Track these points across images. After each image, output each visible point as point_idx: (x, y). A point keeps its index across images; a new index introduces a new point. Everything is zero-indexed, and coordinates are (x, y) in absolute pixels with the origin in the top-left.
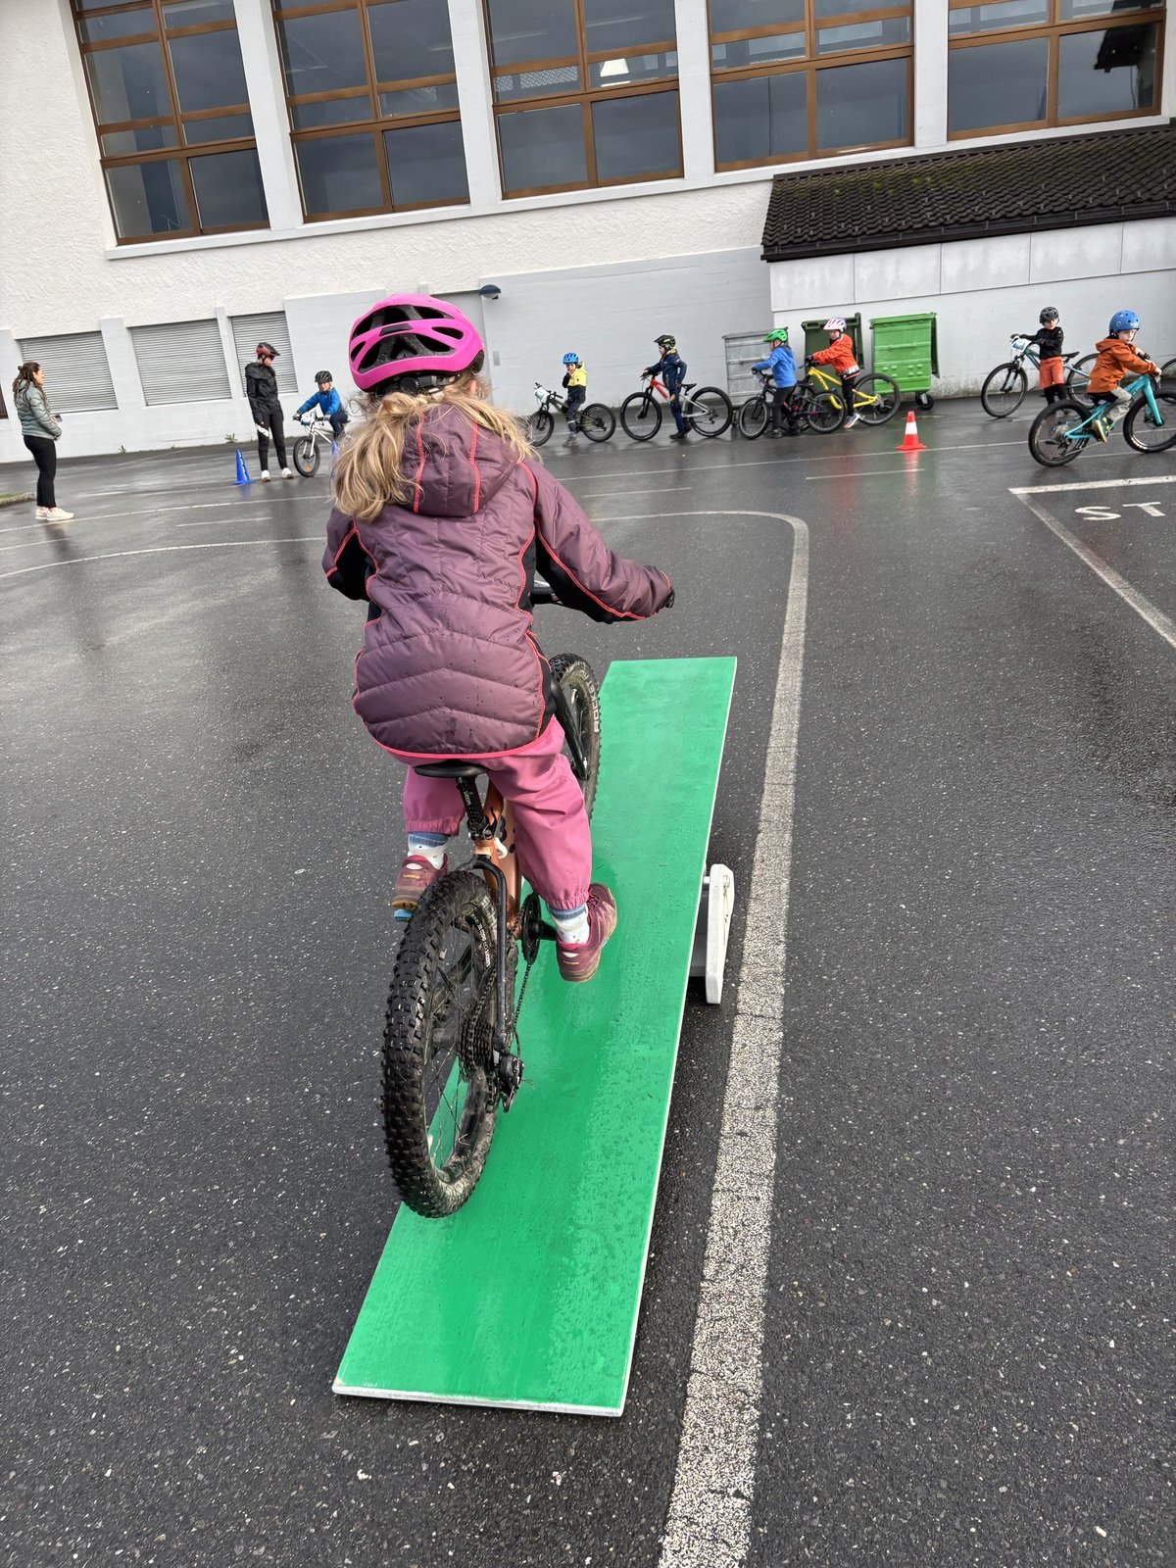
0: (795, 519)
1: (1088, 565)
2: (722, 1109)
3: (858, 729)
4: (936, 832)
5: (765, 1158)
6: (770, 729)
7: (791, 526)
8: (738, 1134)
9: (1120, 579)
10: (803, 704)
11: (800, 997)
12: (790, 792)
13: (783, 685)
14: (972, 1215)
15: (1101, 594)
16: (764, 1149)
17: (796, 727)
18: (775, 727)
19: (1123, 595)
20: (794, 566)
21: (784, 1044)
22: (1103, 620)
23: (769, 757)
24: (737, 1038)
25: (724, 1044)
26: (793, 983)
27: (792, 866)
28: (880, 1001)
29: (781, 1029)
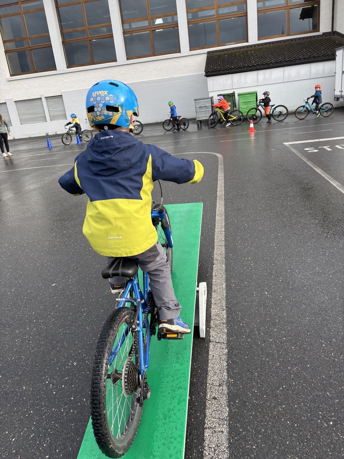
0: (219, 154)
1: (311, 167)
2: (206, 387)
3: (244, 224)
4: (274, 263)
5: (224, 410)
6: (215, 225)
7: (217, 156)
8: (213, 398)
9: (322, 171)
10: (225, 216)
11: (233, 333)
12: (223, 248)
13: (218, 209)
14: (309, 437)
15: (317, 176)
16: (223, 405)
17: (224, 224)
18: (217, 224)
19: (324, 176)
20: (219, 169)
21: (228, 355)
22: (319, 185)
23: (216, 236)
24: (211, 353)
25: (206, 356)
26: (230, 327)
27: (226, 278)
28: (262, 334)
29: (227, 348)
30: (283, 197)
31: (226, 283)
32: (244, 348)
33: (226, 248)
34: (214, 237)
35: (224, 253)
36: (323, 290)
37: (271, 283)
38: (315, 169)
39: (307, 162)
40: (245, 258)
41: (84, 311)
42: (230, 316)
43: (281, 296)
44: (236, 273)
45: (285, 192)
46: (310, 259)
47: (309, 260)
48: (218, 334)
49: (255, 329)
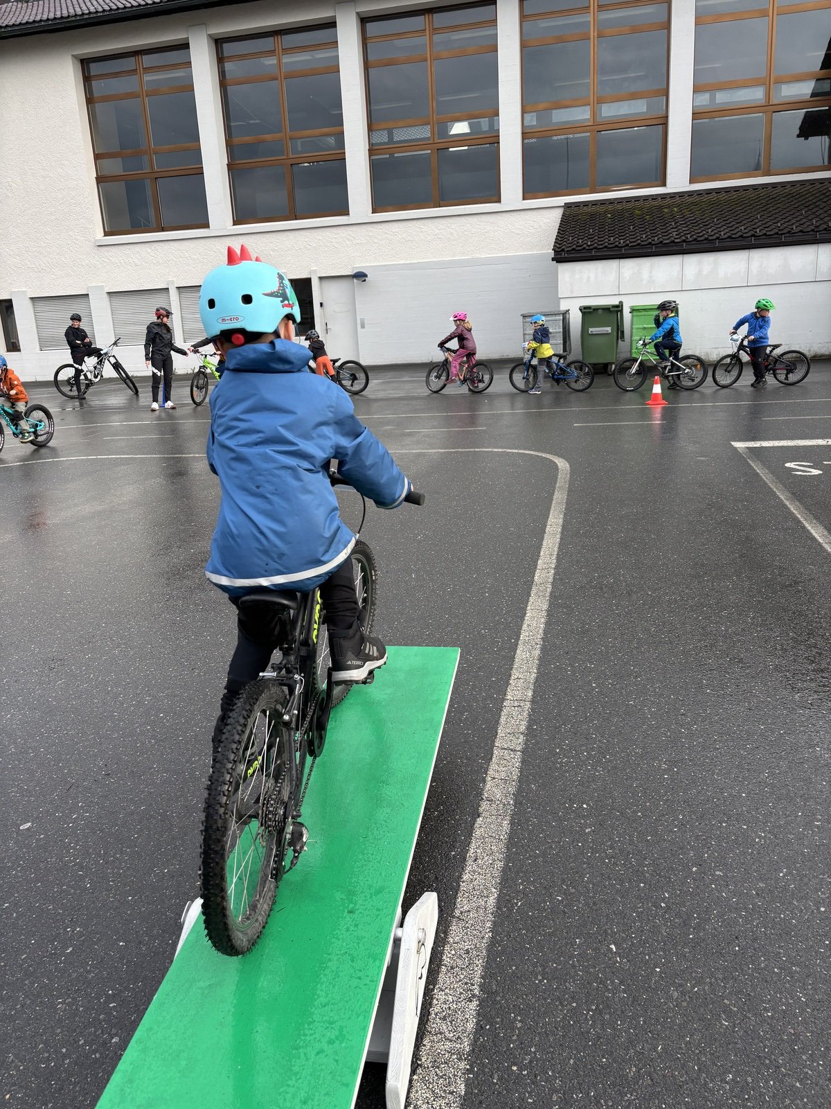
0: (561, 460)
1: (797, 518)
3: (590, 684)
4: (655, 833)
6: (510, 676)
7: (557, 466)
9: (826, 533)
10: (543, 649)
12: (516, 761)
13: (529, 625)
17: (533, 676)
18: (515, 674)
20: (554, 502)
23: (504, 712)
27: (505, 870)
31: (500, 891)
33: (523, 762)
34: (500, 717)
35: (515, 777)
36: (793, 964)
37: (634, 909)
38: (807, 525)
39: (787, 503)
40: (572, 802)
42: (488, 1027)
43: (658, 970)
44: (536, 856)
48: (436, 1097)
49: (555, 1098)
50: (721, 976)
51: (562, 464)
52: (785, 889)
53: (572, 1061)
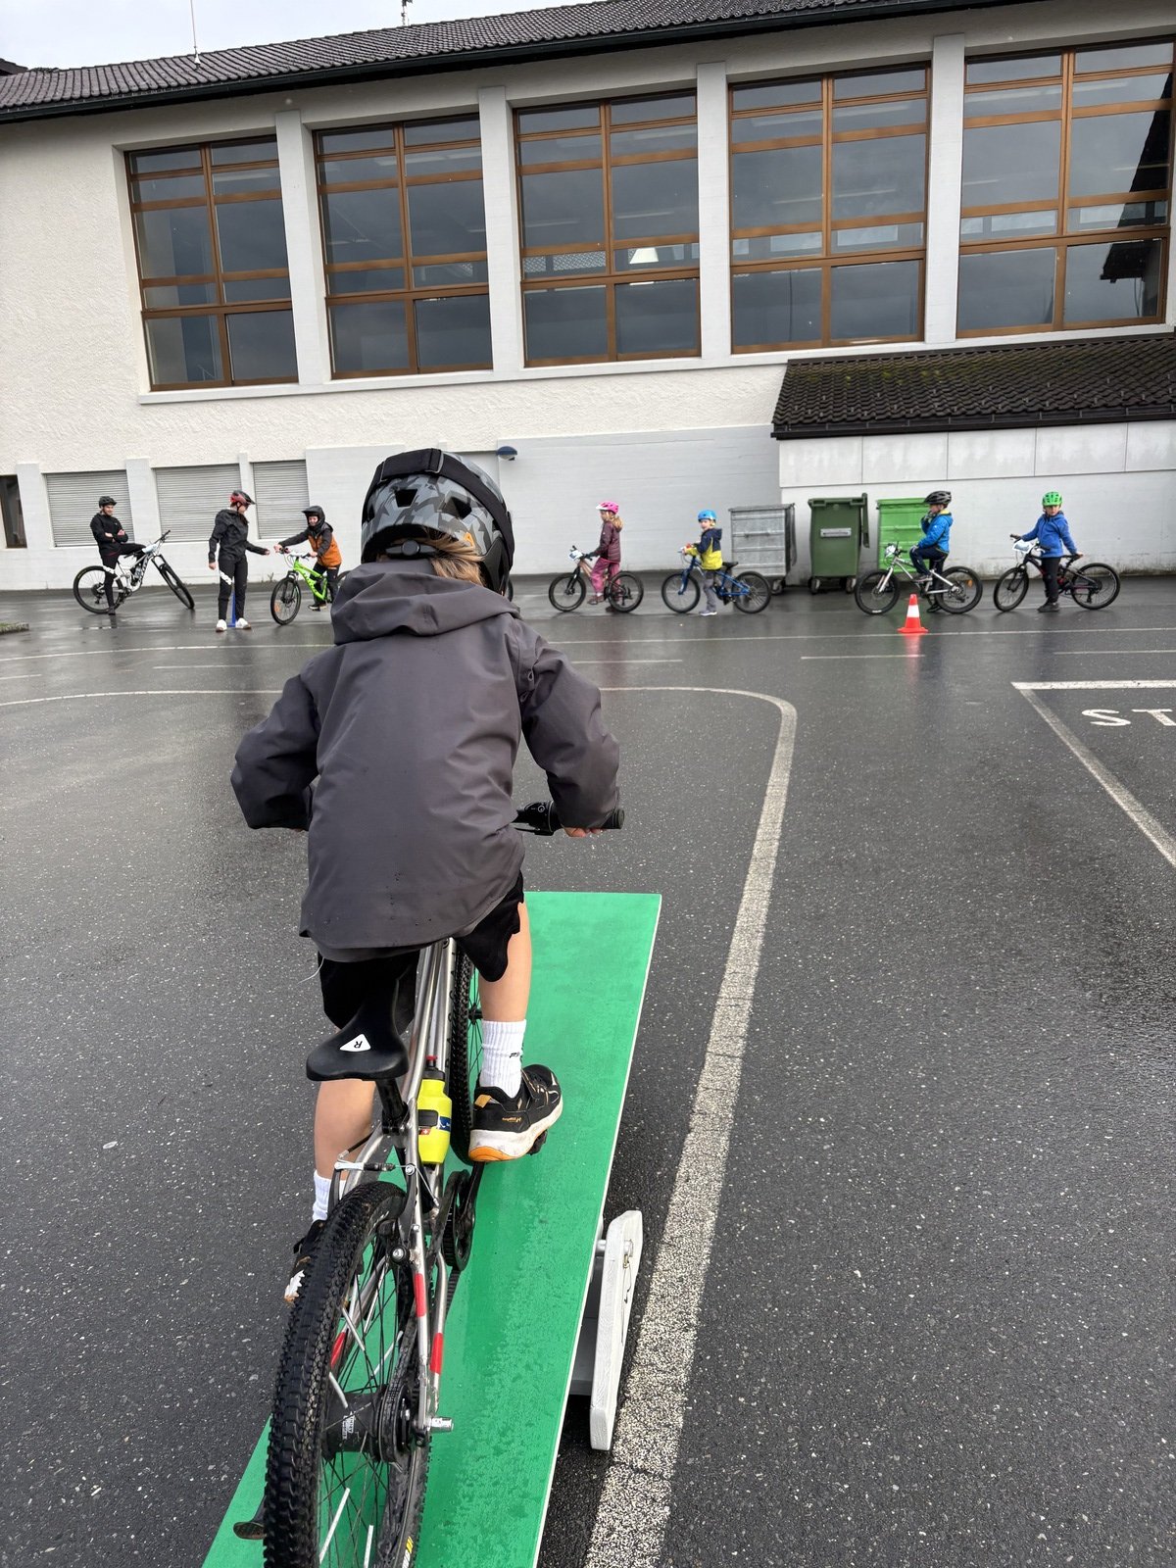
0: (785, 703)
1: (1096, 779)
3: (826, 978)
4: (909, 1150)
6: (724, 969)
7: (779, 710)
9: (1132, 799)
10: (767, 938)
12: (736, 1069)
13: (747, 909)
15: (1112, 816)
17: (754, 971)
18: (730, 967)
19: (1136, 820)
20: (776, 757)
22: (1113, 852)
23: (718, 1013)
24: (604, 1514)
25: (583, 1525)
26: (696, 1408)
27: (724, 1192)
28: (813, 1455)
29: (668, 1501)
30: (981, 888)
31: (720, 1214)
32: (734, 1511)
33: (744, 1069)
34: (713, 1017)
35: (734, 1087)
36: (1074, 1290)
37: (883, 1232)
38: (1108, 789)
39: (1084, 761)
40: (806, 1115)
41: (186, 1270)
42: (708, 1358)
43: (912, 1296)
44: (763, 1176)
45: (990, 870)
46: (1043, 1147)
47: (1038, 1153)
48: (649, 1430)
49: (790, 1430)
50: (987, 1303)
51: (786, 708)
52: (1066, 1209)
53: (810, 1392)
